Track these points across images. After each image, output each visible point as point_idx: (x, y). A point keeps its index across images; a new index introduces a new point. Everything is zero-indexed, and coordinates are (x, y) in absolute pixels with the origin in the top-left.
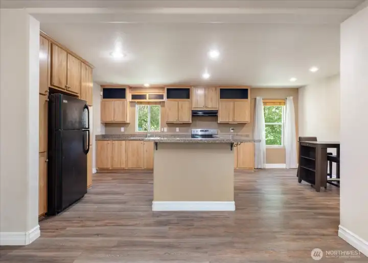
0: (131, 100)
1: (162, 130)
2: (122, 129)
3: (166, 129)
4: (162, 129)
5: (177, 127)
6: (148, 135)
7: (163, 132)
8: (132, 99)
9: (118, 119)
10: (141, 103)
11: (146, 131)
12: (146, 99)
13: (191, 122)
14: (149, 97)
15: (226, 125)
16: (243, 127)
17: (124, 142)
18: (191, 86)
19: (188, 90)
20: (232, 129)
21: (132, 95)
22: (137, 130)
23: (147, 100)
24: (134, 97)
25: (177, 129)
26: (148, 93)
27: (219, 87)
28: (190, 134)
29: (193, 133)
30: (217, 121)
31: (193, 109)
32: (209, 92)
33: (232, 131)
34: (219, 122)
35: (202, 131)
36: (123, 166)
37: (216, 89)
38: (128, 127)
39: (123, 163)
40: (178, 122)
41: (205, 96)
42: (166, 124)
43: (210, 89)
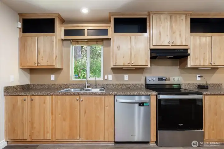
0: (63, 37)
1: (106, 78)
2: (53, 77)
3: (110, 77)
4: (106, 76)
5: (126, 74)
6: (87, 85)
7: (107, 80)
8: (66, 35)
9: (44, 63)
10: (77, 41)
11: (85, 79)
12: (84, 35)
13: (149, 66)
14: (88, 33)
15: (195, 69)
16: (214, 73)
17: (48, 98)
19: (145, 20)
20: (199, 77)
21: (66, 31)
22: (73, 78)
23: (86, 37)
24: (67, 33)
25: (126, 77)
26: (87, 28)
27: (191, 15)
28: (143, 82)
29: (148, 82)
30: (186, 64)
31: (152, 47)
32: (176, 20)
33: (199, 79)
34: (189, 66)
35: (160, 79)
36: (48, 136)
37: (186, 18)
38: (60, 74)
39: (48, 132)
40: (130, 67)
41: (171, 27)
42: (111, 70)
43: (178, 16)
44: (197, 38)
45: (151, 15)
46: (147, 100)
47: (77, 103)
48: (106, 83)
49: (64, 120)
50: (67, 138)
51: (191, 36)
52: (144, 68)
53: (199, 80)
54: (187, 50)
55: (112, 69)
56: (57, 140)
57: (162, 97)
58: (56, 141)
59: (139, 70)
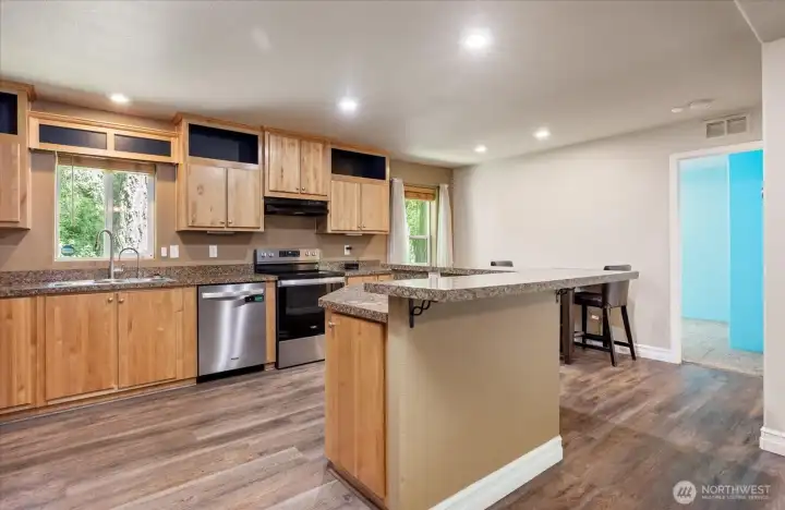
0: (34, 143)
1: (164, 254)
3: (175, 251)
4: (164, 250)
5: (214, 244)
6: (113, 271)
7: (167, 258)
8: (43, 139)
13: (262, 229)
14: (115, 143)
15: (341, 237)
16: (368, 243)
18: (263, 130)
19: (255, 139)
20: (347, 249)
21: (44, 128)
23: (110, 152)
24: (47, 133)
25: (213, 250)
26: (113, 130)
27: (331, 143)
28: (249, 261)
29: (259, 260)
30: (325, 227)
31: (268, 194)
32: (309, 151)
33: (347, 252)
34: (329, 231)
35: (283, 254)
36: (23, 397)
37: (324, 148)
38: (16, 244)
39: (21, 388)
40: (226, 229)
41: (301, 161)
42: (176, 235)
43: (312, 144)
44: (341, 183)
45: (267, 133)
46: (261, 291)
47: (110, 308)
48: (164, 264)
49: (73, 350)
50: (80, 392)
51: (333, 179)
52: (252, 233)
53: (347, 255)
54: (326, 203)
55: (181, 233)
56: (50, 403)
57: (285, 283)
58: (48, 407)
59: (242, 237)
